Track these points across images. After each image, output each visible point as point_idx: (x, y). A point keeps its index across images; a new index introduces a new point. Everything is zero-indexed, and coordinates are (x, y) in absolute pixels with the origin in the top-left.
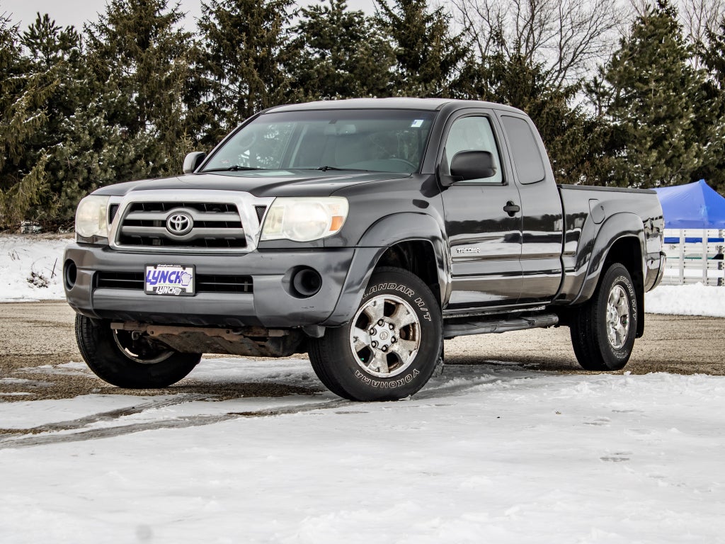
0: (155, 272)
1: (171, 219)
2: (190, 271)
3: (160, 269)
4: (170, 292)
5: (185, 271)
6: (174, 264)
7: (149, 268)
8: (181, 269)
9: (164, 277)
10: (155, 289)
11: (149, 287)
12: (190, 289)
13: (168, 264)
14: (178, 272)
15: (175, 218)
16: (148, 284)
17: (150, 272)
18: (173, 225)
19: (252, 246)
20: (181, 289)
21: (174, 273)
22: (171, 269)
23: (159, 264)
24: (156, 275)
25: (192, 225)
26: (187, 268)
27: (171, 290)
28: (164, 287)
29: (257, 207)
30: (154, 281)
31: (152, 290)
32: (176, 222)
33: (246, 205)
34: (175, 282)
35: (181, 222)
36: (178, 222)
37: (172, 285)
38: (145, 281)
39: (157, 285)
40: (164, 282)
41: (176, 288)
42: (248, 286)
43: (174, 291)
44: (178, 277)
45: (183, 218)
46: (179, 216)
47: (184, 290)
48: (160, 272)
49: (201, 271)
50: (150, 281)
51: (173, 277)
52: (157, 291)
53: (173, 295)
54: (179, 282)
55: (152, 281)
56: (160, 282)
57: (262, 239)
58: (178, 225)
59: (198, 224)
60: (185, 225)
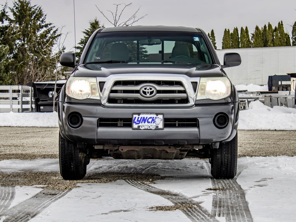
0: (138, 118)
1: (143, 89)
2: (161, 117)
3: (141, 116)
4: (148, 128)
5: (157, 117)
6: (151, 113)
7: (134, 116)
8: (155, 116)
9: (144, 120)
10: (139, 127)
11: (135, 126)
12: (161, 126)
13: (147, 113)
14: (153, 118)
15: (145, 89)
16: (134, 124)
17: (135, 118)
18: (144, 93)
19: (192, 103)
20: (156, 126)
21: (151, 118)
22: (149, 116)
23: (142, 113)
24: (139, 119)
25: (156, 93)
26: (159, 115)
27: (149, 127)
28: (144, 125)
29: (192, 83)
30: (138, 122)
31: (136, 127)
32: (147, 91)
33: (187, 81)
34: (151, 123)
35: (150, 91)
36: (148, 91)
37: (149, 124)
38: (132, 123)
39: (140, 124)
40: (145, 122)
41: (153, 126)
42: (178, 123)
43: (151, 127)
44: (153, 120)
45: (151, 89)
46: (148, 88)
47: (157, 127)
48: (141, 118)
49: (167, 116)
50: (135, 122)
51: (150, 120)
52: (141, 128)
53: (151, 130)
54: (154, 123)
55: (137, 122)
56: (142, 123)
57: (197, 99)
58: (148, 92)
59: (159, 92)
60: (152, 93)
